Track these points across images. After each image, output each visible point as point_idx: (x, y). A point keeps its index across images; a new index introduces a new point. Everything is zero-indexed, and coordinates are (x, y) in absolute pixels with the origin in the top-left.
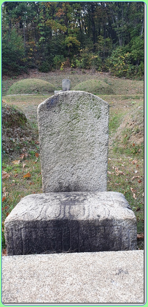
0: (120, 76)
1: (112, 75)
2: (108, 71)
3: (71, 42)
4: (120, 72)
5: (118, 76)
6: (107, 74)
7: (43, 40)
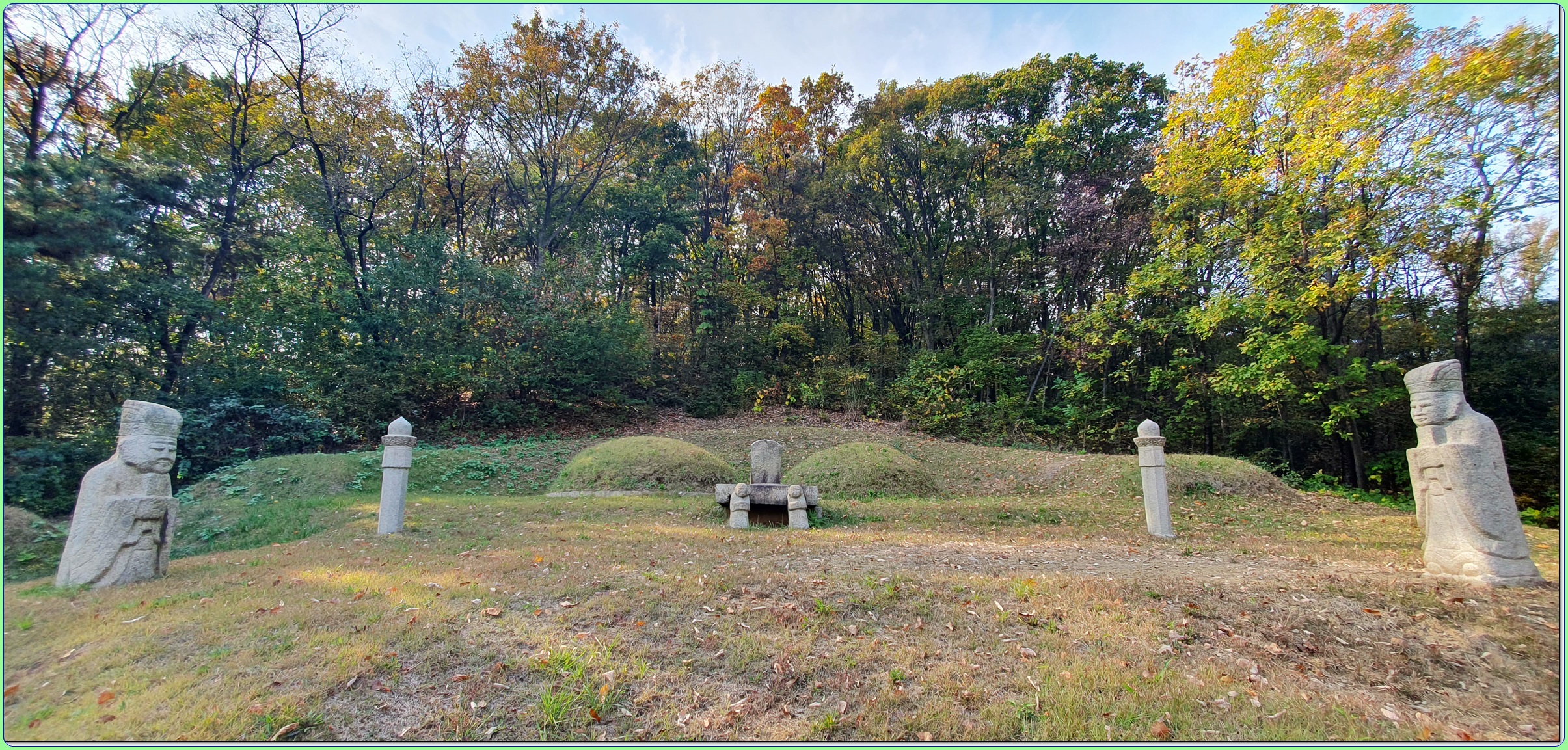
0: (938, 432)
1: (911, 428)
2: (899, 418)
3: (787, 336)
4: (936, 419)
5: (932, 431)
6: (895, 425)
7: (708, 329)
